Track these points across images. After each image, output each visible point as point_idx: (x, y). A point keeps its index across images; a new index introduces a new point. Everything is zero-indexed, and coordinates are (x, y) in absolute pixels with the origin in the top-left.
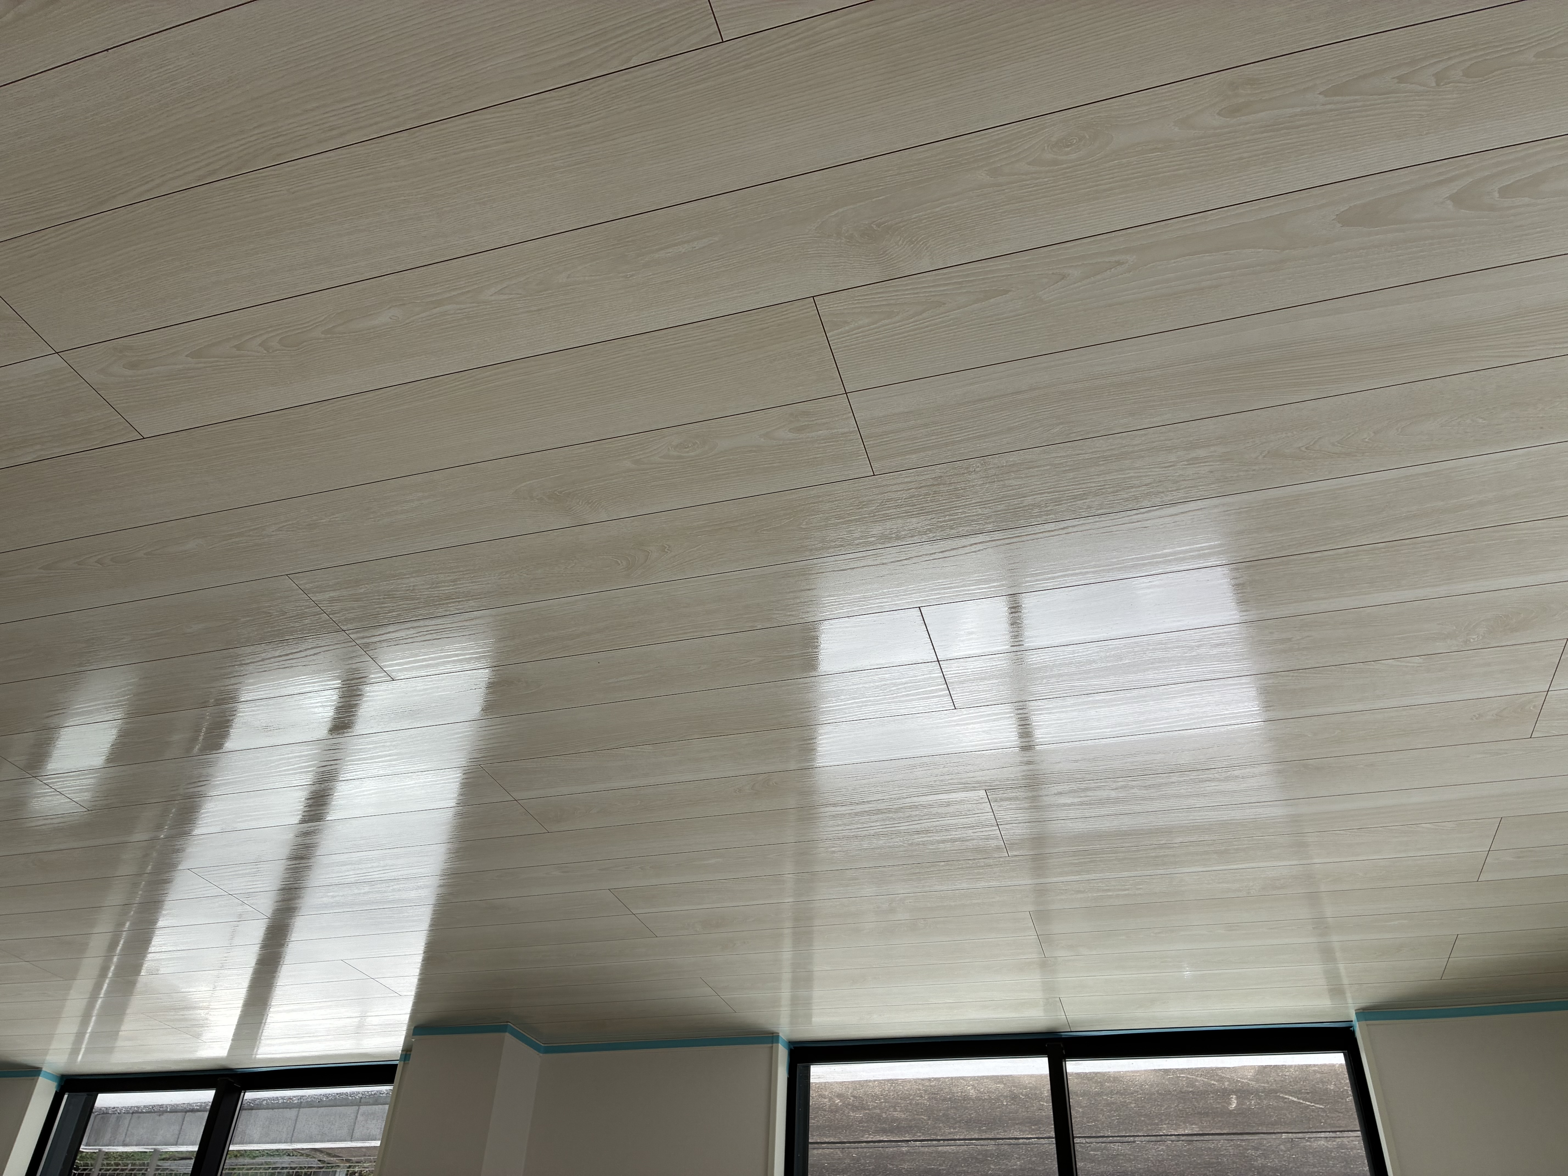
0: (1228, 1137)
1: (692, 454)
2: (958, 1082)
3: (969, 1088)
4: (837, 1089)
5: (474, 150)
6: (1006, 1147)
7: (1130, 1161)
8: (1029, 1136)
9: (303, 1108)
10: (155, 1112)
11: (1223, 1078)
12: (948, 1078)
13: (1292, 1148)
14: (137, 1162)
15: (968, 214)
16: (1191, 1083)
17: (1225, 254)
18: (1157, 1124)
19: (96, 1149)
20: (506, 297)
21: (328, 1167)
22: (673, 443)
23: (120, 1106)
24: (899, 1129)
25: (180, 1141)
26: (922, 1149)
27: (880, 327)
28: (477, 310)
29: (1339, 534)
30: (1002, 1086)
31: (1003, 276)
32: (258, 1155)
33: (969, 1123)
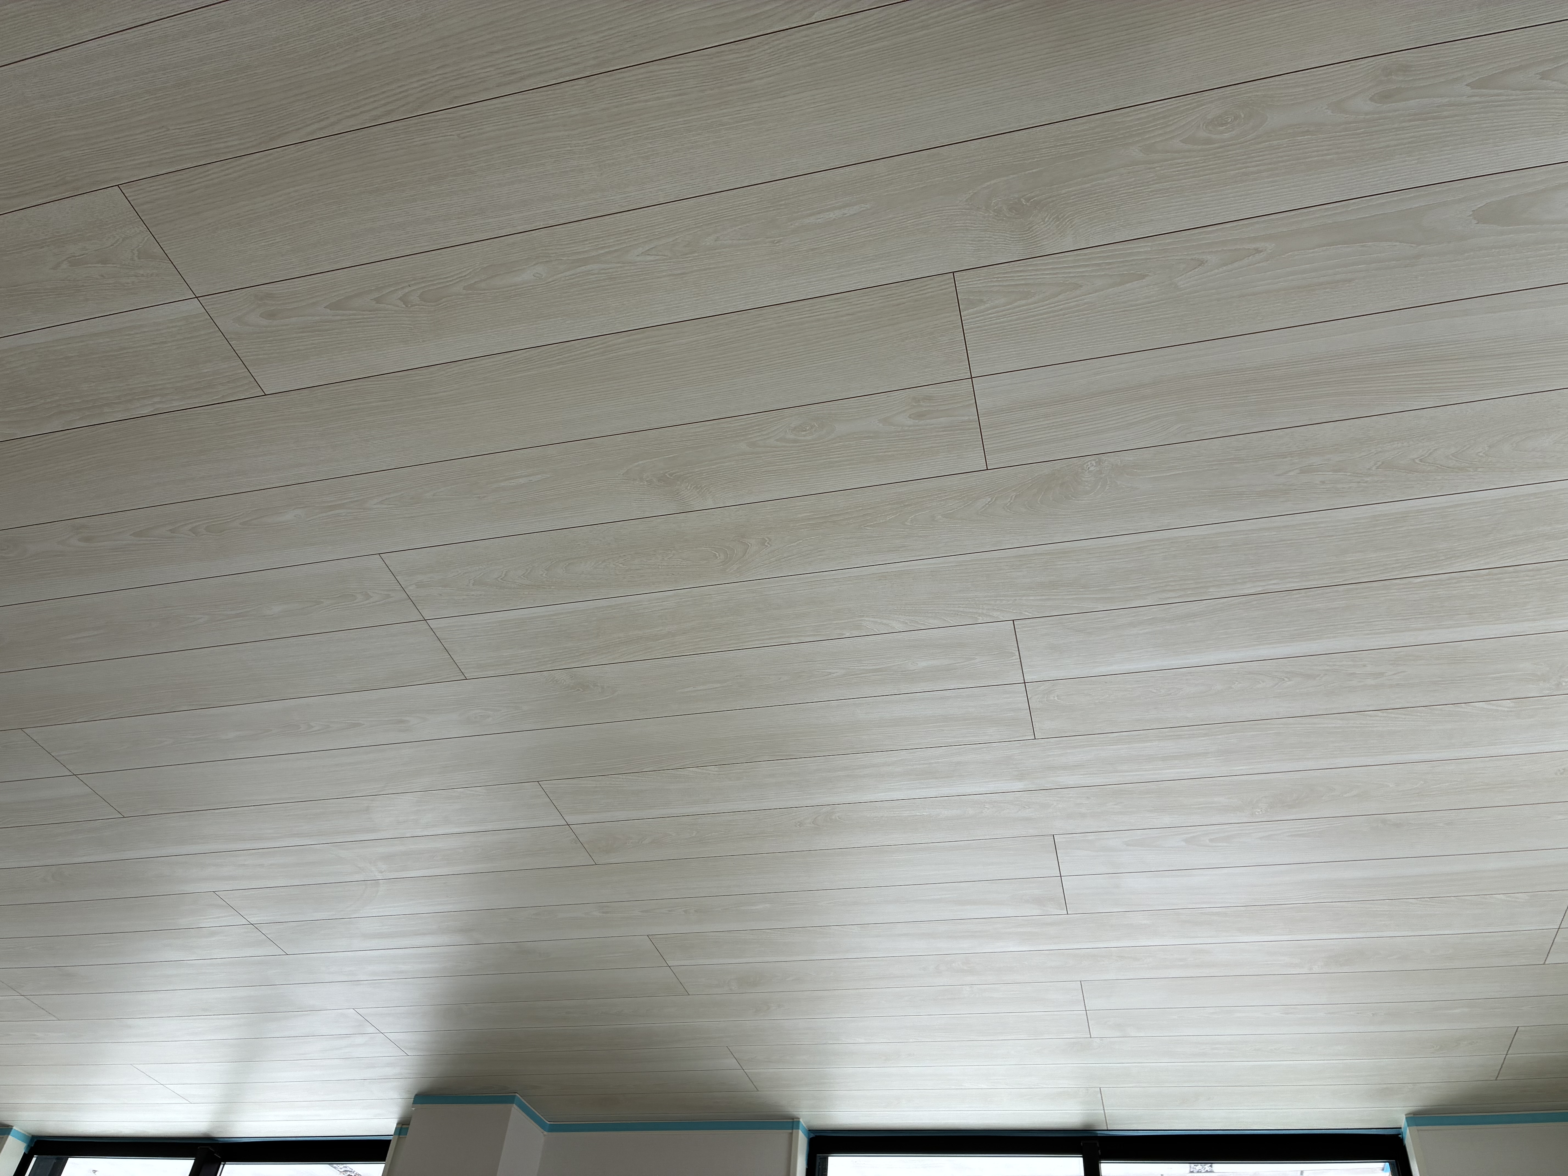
1: (809, 438)
5: (646, 101)
15: (1117, 192)
17: (1363, 246)
20: (652, 258)
22: (791, 425)
27: (1014, 308)
28: (621, 271)
29: (1443, 558)
31: (1142, 259)
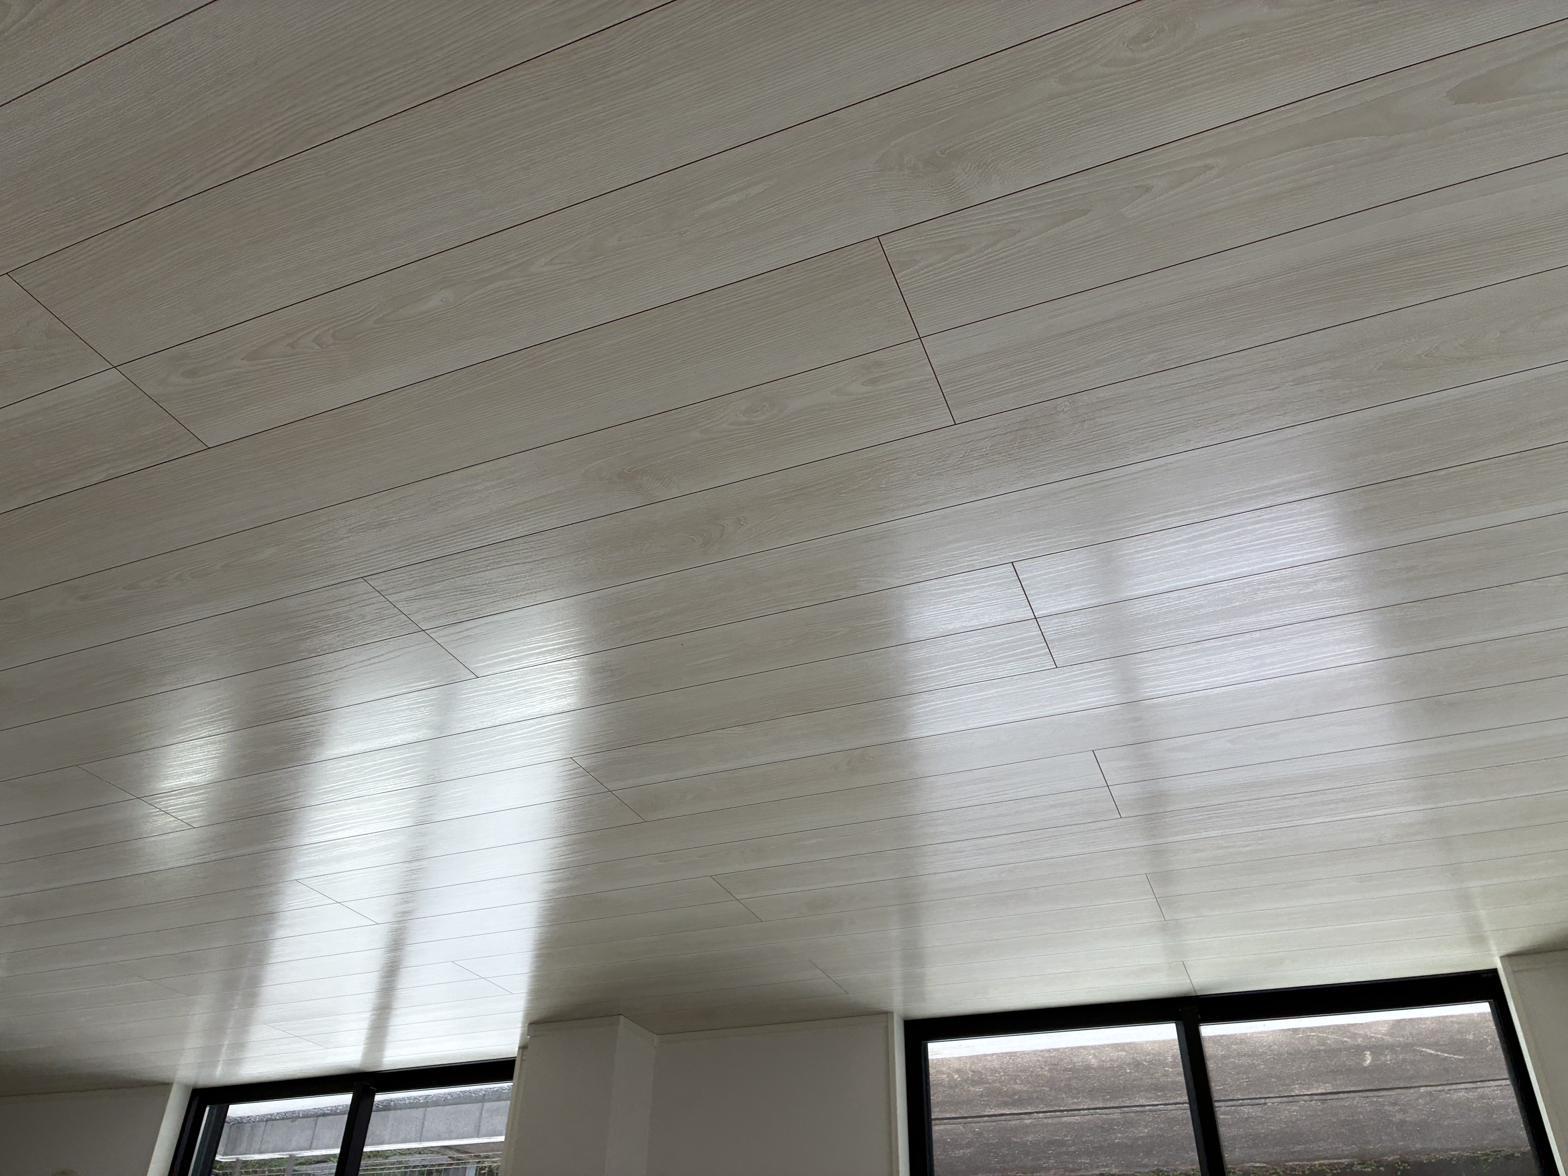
0: (1364, 1094)
1: (762, 418)
2: (1078, 1052)
3: (1090, 1057)
4: (956, 1065)
5: (514, 110)
6: (1132, 1115)
7: (1262, 1123)
8: (1156, 1103)
9: (429, 1107)
10: (288, 1119)
11: (1356, 1034)
12: (1068, 1048)
13: (1432, 1101)
14: (274, 1169)
16: (1322, 1042)
17: (1329, 145)
18: (1289, 1085)
19: (233, 1158)
20: (559, 266)
21: (458, 1164)
22: (741, 408)
23: (253, 1114)
24: (1020, 1102)
25: (314, 1145)
26: (1046, 1121)
27: (950, 263)
28: (528, 284)
30: (1124, 1053)
31: (1081, 195)
32: (390, 1154)
33: (1092, 1093)
